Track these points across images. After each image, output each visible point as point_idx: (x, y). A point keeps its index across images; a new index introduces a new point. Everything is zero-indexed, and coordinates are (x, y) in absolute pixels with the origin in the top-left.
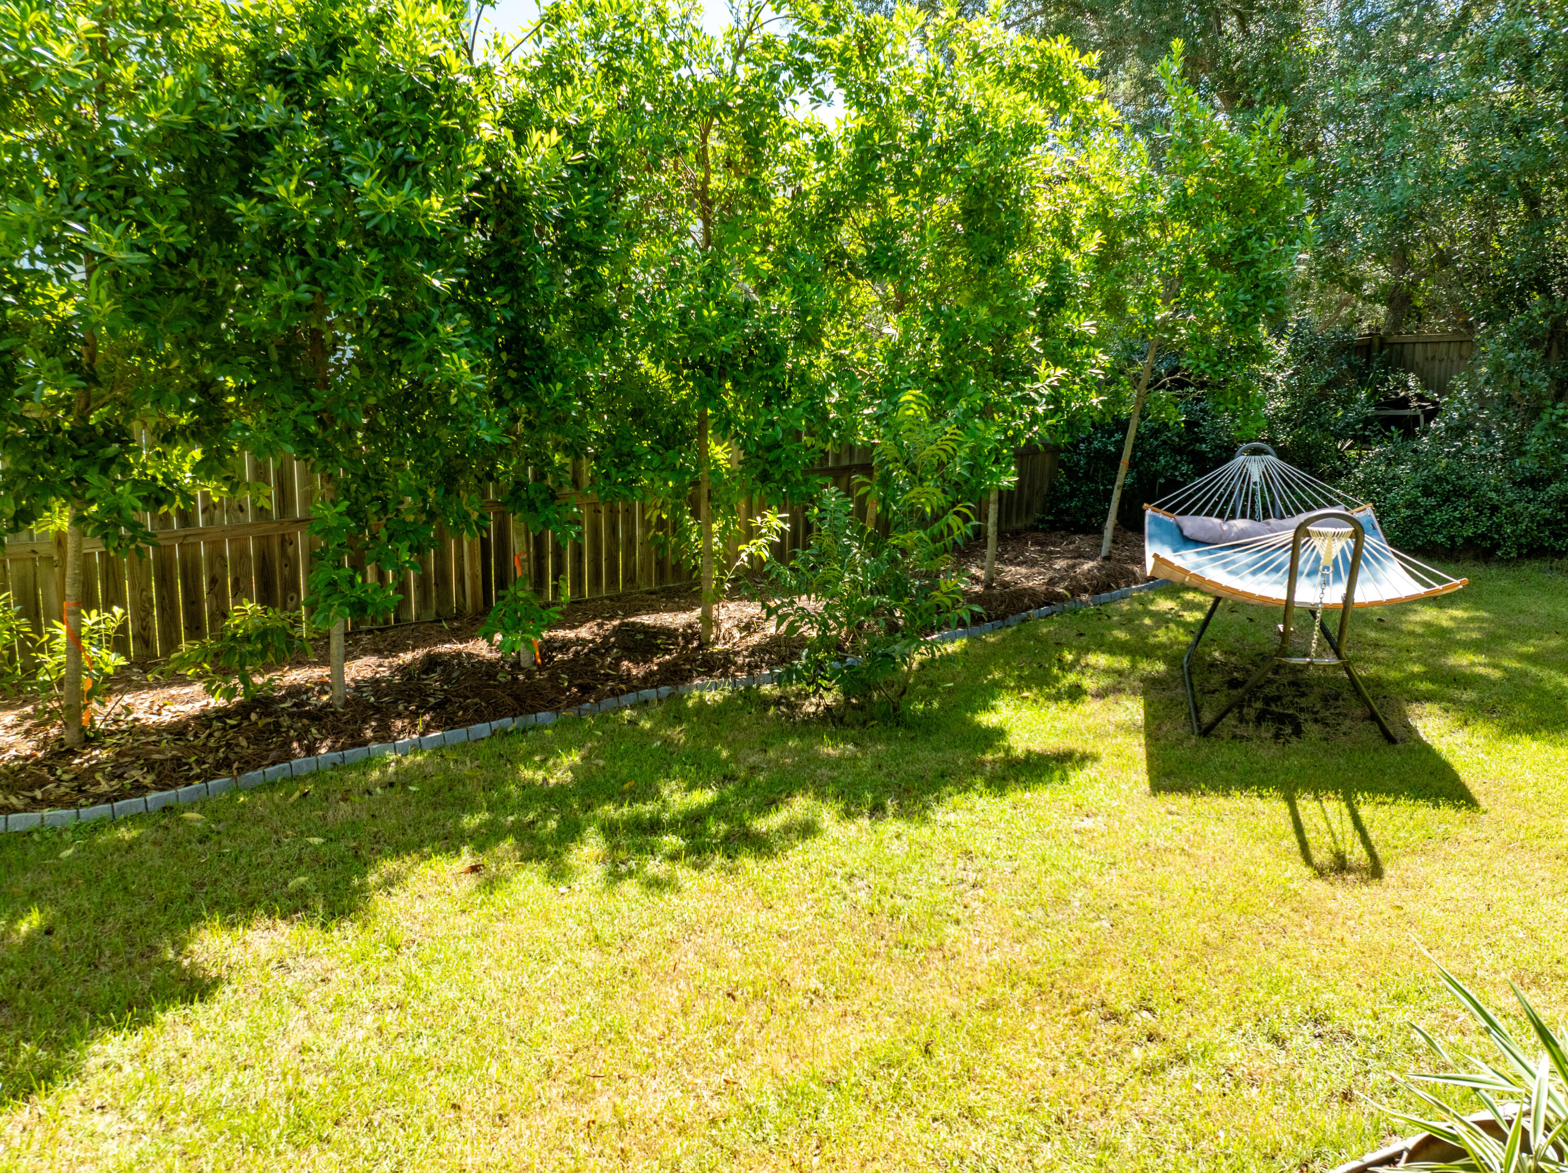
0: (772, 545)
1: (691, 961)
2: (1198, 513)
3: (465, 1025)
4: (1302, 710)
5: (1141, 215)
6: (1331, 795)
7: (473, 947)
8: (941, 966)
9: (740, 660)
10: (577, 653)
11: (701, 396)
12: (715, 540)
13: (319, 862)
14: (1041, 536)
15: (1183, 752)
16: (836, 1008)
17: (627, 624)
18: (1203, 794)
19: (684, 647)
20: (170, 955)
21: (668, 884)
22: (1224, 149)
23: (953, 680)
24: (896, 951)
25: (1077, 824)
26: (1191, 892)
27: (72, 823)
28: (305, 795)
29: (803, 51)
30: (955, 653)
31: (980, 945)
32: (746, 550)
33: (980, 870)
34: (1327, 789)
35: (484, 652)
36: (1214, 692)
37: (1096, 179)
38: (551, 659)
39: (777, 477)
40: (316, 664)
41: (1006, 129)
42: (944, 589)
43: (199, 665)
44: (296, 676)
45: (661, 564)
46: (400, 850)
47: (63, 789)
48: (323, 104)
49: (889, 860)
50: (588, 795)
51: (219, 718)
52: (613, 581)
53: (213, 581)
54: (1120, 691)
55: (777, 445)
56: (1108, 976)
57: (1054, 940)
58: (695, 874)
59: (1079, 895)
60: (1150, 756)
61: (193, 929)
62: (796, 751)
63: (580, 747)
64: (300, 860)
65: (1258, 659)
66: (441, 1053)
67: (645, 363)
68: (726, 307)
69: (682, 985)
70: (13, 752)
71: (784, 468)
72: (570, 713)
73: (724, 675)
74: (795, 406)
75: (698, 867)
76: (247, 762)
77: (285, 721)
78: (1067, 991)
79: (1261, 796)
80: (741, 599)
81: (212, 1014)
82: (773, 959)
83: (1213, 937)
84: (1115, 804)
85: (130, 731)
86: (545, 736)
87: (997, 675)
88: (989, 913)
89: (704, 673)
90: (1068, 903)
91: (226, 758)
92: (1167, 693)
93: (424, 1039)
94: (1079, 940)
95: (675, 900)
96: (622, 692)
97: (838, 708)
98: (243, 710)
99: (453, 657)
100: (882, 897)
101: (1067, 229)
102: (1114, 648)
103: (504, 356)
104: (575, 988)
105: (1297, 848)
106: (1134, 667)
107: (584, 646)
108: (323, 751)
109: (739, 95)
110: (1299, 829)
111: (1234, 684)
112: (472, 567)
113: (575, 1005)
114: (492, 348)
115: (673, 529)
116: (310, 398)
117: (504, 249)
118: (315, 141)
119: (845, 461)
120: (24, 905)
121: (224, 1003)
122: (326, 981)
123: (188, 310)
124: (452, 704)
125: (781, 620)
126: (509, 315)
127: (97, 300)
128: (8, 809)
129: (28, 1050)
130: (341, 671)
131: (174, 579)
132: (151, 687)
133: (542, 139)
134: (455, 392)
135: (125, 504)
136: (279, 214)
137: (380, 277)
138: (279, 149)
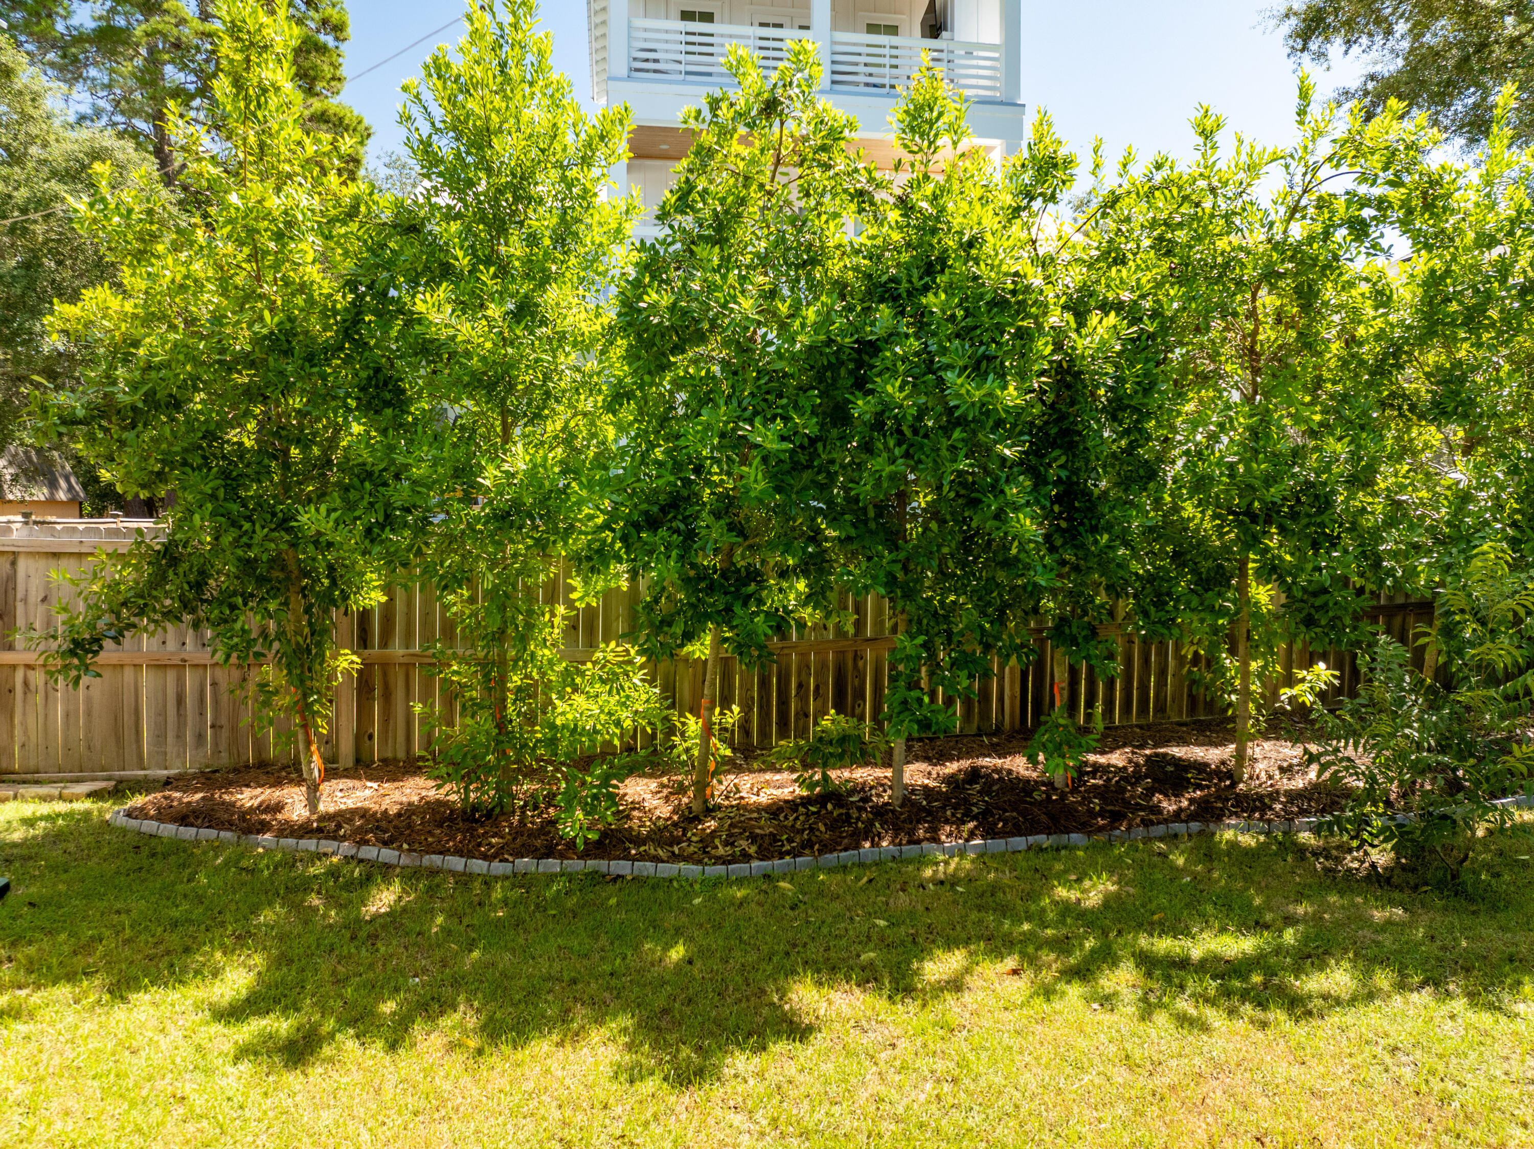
0: (1317, 691)
1: (1219, 1099)
3: (1010, 1109)
7: (1016, 1043)
9: (1277, 804)
10: (1108, 780)
11: (1244, 542)
12: (1254, 679)
13: (885, 944)
17: (1158, 755)
19: (1216, 785)
20: (775, 999)
21: (1198, 1022)
23: (1529, 852)
24: (1446, 1139)
27: (700, 878)
28: (871, 881)
30: (1530, 822)
35: (1022, 770)
38: (1084, 783)
39: (1323, 622)
43: (791, 759)
44: (862, 774)
45: (1193, 700)
46: (950, 943)
47: (692, 849)
48: (921, 314)
49: (1441, 1041)
50: (1119, 920)
51: (804, 805)
52: (1143, 709)
53: (800, 686)
55: (1324, 591)
58: (1224, 1015)
61: (791, 981)
62: (1335, 908)
63: (1112, 873)
64: (869, 938)
66: (989, 1128)
67: (1189, 509)
68: (1274, 458)
69: (1210, 1119)
70: (658, 814)
71: (1331, 614)
72: (1101, 838)
73: (1260, 818)
74: (1346, 552)
75: (1232, 1012)
76: (826, 846)
77: (854, 813)
80: (1277, 739)
81: (809, 1052)
82: (1305, 1115)
85: (738, 807)
86: (1077, 857)
89: (1237, 814)
91: (809, 840)
93: (974, 1113)
95: (1204, 1038)
96: (1152, 823)
97: (1386, 866)
98: (822, 799)
99: (993, 771)
100: (1430, 1078)
103: (1056, 508)
104: (1107, 1100)
107: (1115, 773)
108: (885, 844)
109: (1291, 259)
112: (1012, 688)
113: (1107, 1114)
114: (1048, 504)
115: (1209, 664)
116: (897, 548)
117: (1063, 417)
118: (915, 344)
119: (1400, 600)
120: (672, 937)
121: (817, 1047)
122: (894, 1046)
123: (813, 481)
124: (993, 815)
125: (1323, 768)
126: (1064, 474)
127: (756, 481)
128: (657, 859)
129: (686, 1052)
130: (899, 773)
131: (770, 682)
132: (751, 771)
133: (1100, 322)
134: (1016, 543)
135: (760, 631)
136: (886, 407)
137: (963, 453)
138: (888, 354)
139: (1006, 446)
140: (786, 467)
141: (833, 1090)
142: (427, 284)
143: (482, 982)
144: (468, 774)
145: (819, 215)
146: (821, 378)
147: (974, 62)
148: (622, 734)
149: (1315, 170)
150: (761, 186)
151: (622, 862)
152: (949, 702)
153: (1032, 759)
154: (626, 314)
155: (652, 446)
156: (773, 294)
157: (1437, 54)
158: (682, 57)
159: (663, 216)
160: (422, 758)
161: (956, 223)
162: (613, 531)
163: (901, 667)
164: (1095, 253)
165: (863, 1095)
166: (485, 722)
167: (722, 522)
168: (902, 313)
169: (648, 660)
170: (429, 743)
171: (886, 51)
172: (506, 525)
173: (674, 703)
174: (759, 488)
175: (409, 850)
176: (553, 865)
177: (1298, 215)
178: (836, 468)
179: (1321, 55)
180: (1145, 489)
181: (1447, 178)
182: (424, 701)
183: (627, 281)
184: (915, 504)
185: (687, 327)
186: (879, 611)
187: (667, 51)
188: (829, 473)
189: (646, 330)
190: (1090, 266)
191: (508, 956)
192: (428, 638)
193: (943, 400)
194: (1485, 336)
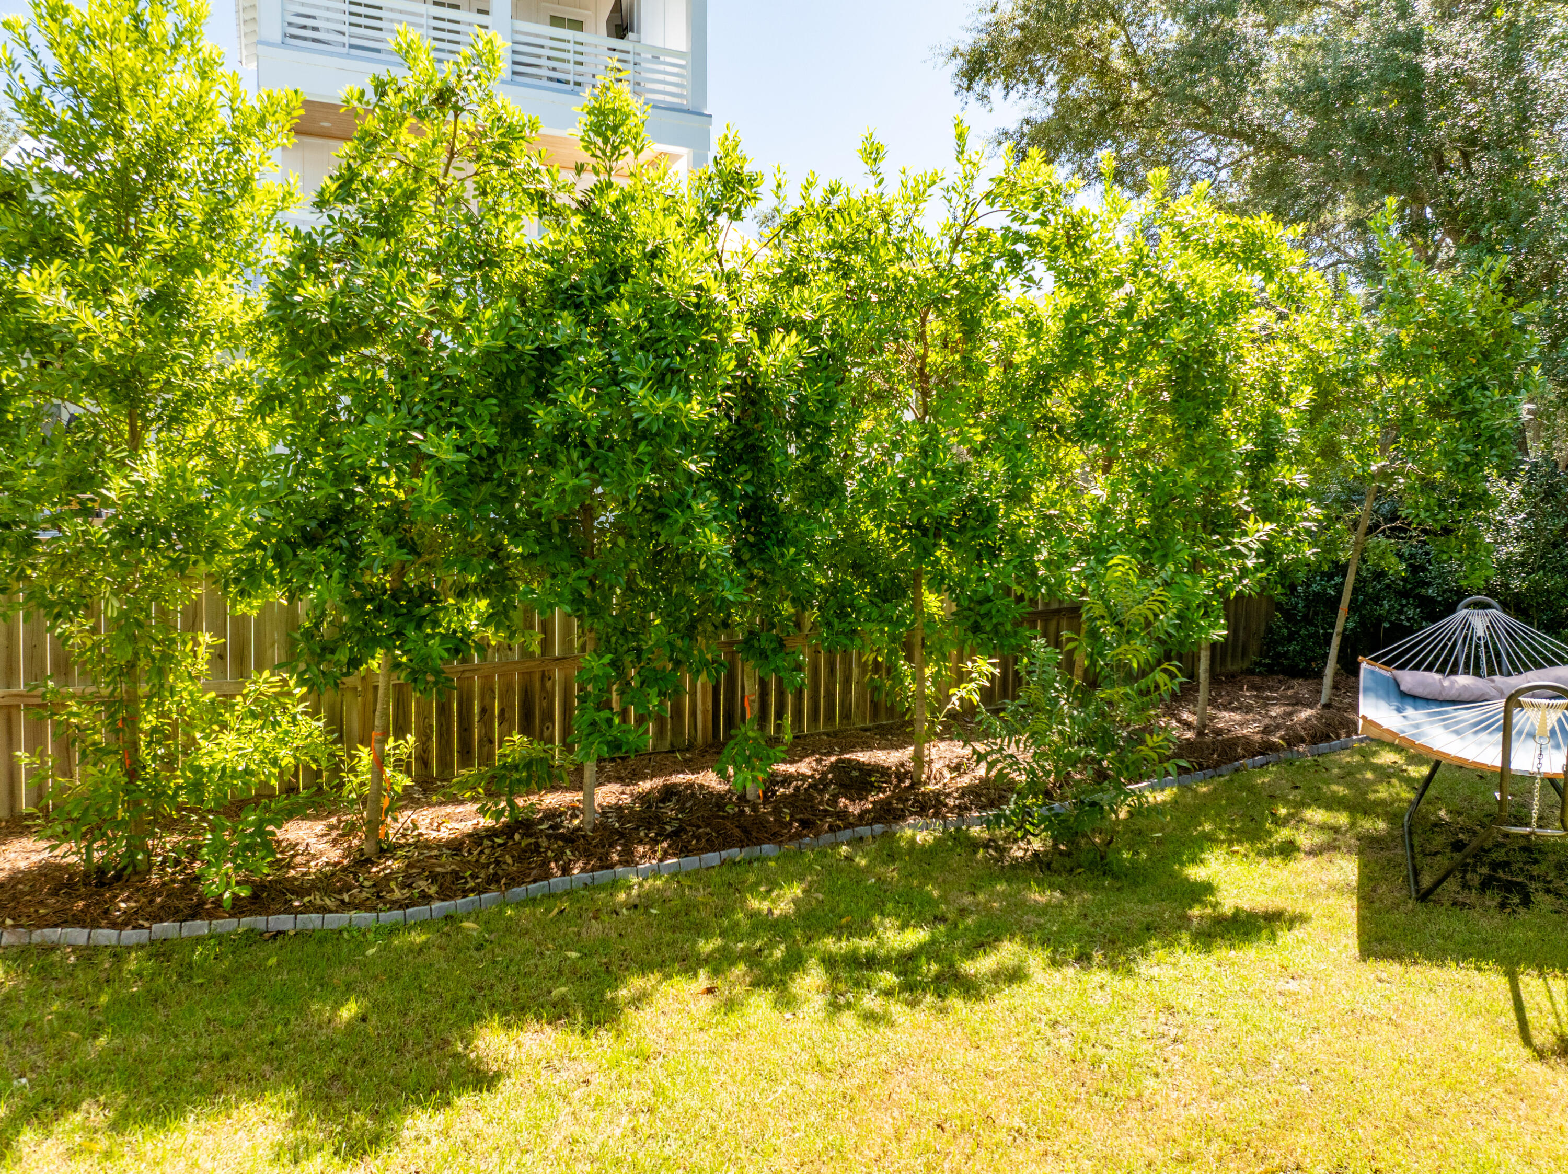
0: (982, 689)
1: (903, 1093)
2: (1417, 667)
3: (707, 1132)
4: (1532, 878)
5: (1355, 369)
6: (1557, 972)
7: (711, 1063)
8: (1139, 1115)
9: (951, 802)
10: (797, 788)
11: (917, 554)
12: (928, 684)
13: (577, 976)
14: (1257, 680)
15: (1397, 917)
16: (1038, 1147)
17: (843, 761)
18: (1416, 963)
19: (897, 786)
20: (460, 1048)
21: (883, 1018)
22: (1439, 302)
23: (1162, 830)
24: (1096, 1099)
25: (1282, 985)
26: (1396, 1064)
27: (374, 925)
28: (562, 911)
29: (1015, 242)
30: (1164, 803)
31: (1178, 1100)
32: (958, 694)
33: (1181, 1026)
34: (1554, 966)
35: (713, 784)
36: (1436, 854)
37: (1306, 339)
38: (774, 793)
39: (988, 629)
40: (567, 789)
41: (1212, 298)
42: (1150, 743)
43: (473, 788)
44: (552, 800)
45: (875, 706)
46: (645, 968)
47: (364, 895)
48: (605, 323)
49: (1092, 1010)
50: (809, 927)
51: (488, 837)
52: (830, 717)
53: (483, 711)
54: (1337, 848)
55: (988, 600)
56: (1304, 1139)
57: (1252, 1100)
58: (908, 1010)
59: (1280, 1057)
60: (1362, 919)
61: (477, 1027)
62: (1003, 896)
63: (801, 880)
64: (560, 972)
65: (1486, 820)
66: (686, 1154)
67: (866, 523)
68: (941, 475)
69: (896, 1114)
70: (324, 859)
71: (994, 621)
72: (792, 846)
73: (936, 815)
74: (1007, 563)
75: (913, 1004)
76: (513, 879)
77: (544, 842)
78: (1262, 1152)
79: (1479, 969)
80: (951, 739)
81: (497, 1101)
82: (980, 1096)
83: (1417, 1111)
84: (1322, 967)
85: (416, 845)
86: (769, 868)
87: (1208, 827)
88: (1188, 1069)
89: (915, 813)
90: (1267, 1064)
91: (496, 874)
92: (1385, 853)
93: (671, 1141)
94: (1277, 1103)
95: (890, 1034)
96: (839, 828)
97: (1046, 853)
98: (508, 830)
99: (687, 788)
100: (1084, 1046)
101: (1277, 385)
102: (1332, 804)
103: (744, 523)
104: (800, 1108)
105: (1515, 1026)
106: (1353, 825)
107: (804, 781)
108: (576, 871)
109: (956, 286)
110: (1519, 1007)
111: (1458, 846)
112: (704, 703)
113: (801, 1123)
114: (735, 519)
115: (888, 672)
116: (584, 565)
117: (748, 433)
118: (599, 354)
119: (1055, 606)
120: (343, 994)
121: (506, 1094)
122: (587, 1082)
123: (492, 495)
124: (686, 832)
125: (991, 765)
126: (750, 489)
127: (429, 494)
128: (324, 910)
129: (359, 1118)
130: (590, 797)
131: (451, 709)
132: (430, 805)
133: (783, 340)
134: (704, 559)
135: (435, 655)
136: (569, 417)
137: (648, 466)
138: (570, 363)
139: (691, 462)
140: (463, 479)
141: (524, 1138)
142: (33, 260)
143: (111, 1072)
144: (91, 831)
145: (496, 216)
146: (500, 385)
147: (661, 67)
148: (281, 773)
149: (975, 205)
150: (433, 180)
151: (283, 917)
152: (641, 720)
153: (722, 774)
154: (277, 308)
155: (310, 454)
156: (445, 295)
157: (1080, 107)
158: (345, 28)
159: (321, 203)
160: (31, 816)
161: (640, 231)
162: (264, 548)
163: (590, 688)
164: (778, 271)
165: (556, 1140)
166: (111, 768)
167: (391, 538)
168: (585, 321)
169: (310, 691)
170: (40, 797)
171: (570, 46)
172: (136, 543)
173: (341, 736)
174: (433, 501)
175: (14, 926)
176: (200, 927)
177: (960, 247)
178: (518, 480)
179: (983, 98)
180: (827, 505)
181: (1086, 221)
182: (30, 749)
183: (279, 272)
184: (603, 519)
185: (349, 325)
186: (567, 630)
187: (328, 20)
188: (510, 486)
189: (301, 327)
190: (774, 284)
191: (143, 1038)
192: (36, 674)
193: (628, 412)
194: (1118, 366)
